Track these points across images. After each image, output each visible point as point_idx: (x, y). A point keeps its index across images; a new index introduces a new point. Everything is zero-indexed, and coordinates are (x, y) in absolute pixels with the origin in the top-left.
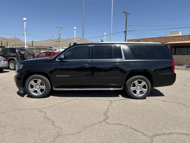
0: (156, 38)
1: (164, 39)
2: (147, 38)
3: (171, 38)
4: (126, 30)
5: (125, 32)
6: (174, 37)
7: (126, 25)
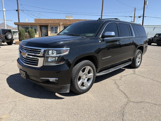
0: (62, 19)
1: (69, 21)
2: (55, 19)
3: (74, 20)
4: (18, 8)
5: (17, 10)
6: (76, 21)
7: (18, 3)
